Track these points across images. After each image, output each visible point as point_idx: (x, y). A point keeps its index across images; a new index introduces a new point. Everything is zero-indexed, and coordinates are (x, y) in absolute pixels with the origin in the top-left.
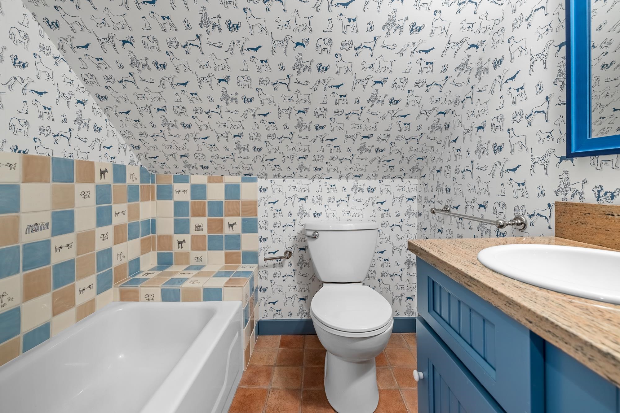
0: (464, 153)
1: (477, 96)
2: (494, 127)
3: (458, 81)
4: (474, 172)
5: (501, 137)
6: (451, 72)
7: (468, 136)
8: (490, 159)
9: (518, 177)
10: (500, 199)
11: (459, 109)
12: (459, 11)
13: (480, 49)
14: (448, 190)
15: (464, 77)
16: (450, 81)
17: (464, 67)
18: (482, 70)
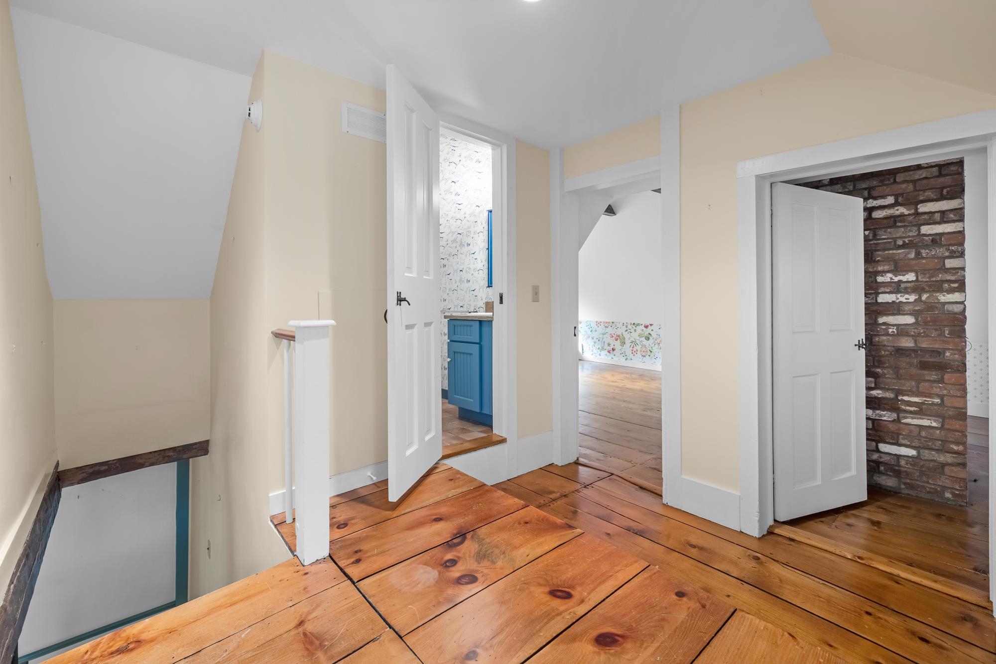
0: (453, 281)
1: (460, 256)
2: (467, 272)
3: (452, 246)
4: (458, 291)
5: (469, 277)
6: (449, 242)
7: (455, 273)
8: (465, 285)
9: (475, 293)
10: (469, 303)
11: (451, 258)
12: (456, 222)
13: (462, 235)
14: (445, 300)
15: (454, 245)
16: (449, 245)
17: (455, 241)
18: (462, 245)
